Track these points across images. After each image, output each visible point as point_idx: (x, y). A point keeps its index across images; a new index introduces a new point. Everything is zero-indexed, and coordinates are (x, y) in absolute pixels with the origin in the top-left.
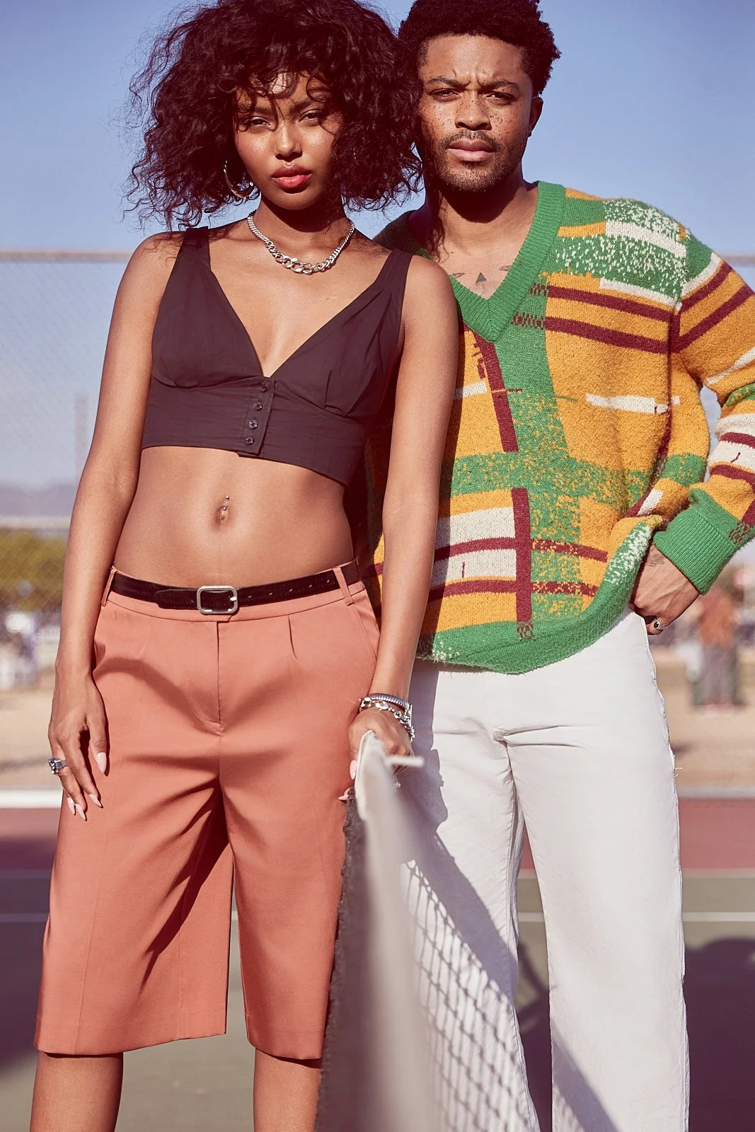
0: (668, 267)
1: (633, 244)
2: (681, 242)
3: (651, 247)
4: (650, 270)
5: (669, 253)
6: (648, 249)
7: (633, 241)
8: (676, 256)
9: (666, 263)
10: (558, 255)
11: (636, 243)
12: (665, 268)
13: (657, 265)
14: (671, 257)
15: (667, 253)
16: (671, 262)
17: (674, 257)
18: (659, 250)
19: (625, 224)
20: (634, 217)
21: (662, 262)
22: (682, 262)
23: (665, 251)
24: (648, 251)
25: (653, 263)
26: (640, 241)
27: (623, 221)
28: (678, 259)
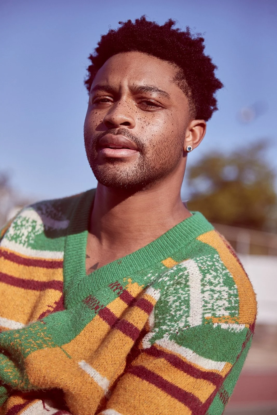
0: (176, 315)
1: (184, 283)
2: (204, 319)
3: (186, 295)
4: (168, 302)
5: (188, 312)
6: (184, 293)
7: (187, 281)
8: (189, 319)
9: (178, 313)
10: (150, 275)
11: (186, 284)
12: (173, 314)
13: (174, 306)
14: (186, 314)
15: (187, 309)
16: (181, 316)
17: (187, 317)
18: (187, 302)
19: (198, 268)
20: (208, 276)
21: (178, 308)
22: (185, 326)
23: (188, 307)
24: (182, 294)
25: (174, 301)
26: (188, 286)
27: (200, 268)
28: (186, 322)
